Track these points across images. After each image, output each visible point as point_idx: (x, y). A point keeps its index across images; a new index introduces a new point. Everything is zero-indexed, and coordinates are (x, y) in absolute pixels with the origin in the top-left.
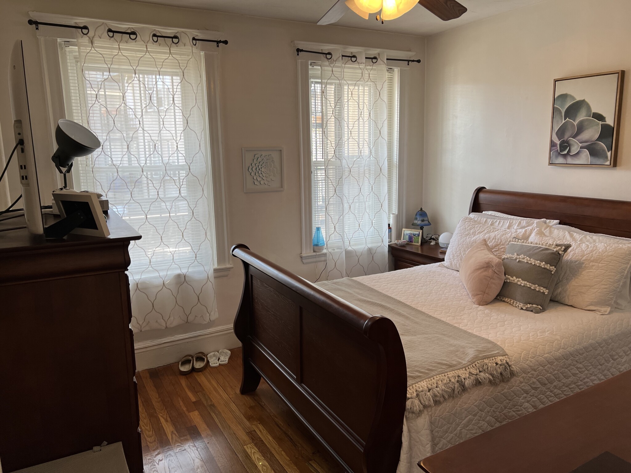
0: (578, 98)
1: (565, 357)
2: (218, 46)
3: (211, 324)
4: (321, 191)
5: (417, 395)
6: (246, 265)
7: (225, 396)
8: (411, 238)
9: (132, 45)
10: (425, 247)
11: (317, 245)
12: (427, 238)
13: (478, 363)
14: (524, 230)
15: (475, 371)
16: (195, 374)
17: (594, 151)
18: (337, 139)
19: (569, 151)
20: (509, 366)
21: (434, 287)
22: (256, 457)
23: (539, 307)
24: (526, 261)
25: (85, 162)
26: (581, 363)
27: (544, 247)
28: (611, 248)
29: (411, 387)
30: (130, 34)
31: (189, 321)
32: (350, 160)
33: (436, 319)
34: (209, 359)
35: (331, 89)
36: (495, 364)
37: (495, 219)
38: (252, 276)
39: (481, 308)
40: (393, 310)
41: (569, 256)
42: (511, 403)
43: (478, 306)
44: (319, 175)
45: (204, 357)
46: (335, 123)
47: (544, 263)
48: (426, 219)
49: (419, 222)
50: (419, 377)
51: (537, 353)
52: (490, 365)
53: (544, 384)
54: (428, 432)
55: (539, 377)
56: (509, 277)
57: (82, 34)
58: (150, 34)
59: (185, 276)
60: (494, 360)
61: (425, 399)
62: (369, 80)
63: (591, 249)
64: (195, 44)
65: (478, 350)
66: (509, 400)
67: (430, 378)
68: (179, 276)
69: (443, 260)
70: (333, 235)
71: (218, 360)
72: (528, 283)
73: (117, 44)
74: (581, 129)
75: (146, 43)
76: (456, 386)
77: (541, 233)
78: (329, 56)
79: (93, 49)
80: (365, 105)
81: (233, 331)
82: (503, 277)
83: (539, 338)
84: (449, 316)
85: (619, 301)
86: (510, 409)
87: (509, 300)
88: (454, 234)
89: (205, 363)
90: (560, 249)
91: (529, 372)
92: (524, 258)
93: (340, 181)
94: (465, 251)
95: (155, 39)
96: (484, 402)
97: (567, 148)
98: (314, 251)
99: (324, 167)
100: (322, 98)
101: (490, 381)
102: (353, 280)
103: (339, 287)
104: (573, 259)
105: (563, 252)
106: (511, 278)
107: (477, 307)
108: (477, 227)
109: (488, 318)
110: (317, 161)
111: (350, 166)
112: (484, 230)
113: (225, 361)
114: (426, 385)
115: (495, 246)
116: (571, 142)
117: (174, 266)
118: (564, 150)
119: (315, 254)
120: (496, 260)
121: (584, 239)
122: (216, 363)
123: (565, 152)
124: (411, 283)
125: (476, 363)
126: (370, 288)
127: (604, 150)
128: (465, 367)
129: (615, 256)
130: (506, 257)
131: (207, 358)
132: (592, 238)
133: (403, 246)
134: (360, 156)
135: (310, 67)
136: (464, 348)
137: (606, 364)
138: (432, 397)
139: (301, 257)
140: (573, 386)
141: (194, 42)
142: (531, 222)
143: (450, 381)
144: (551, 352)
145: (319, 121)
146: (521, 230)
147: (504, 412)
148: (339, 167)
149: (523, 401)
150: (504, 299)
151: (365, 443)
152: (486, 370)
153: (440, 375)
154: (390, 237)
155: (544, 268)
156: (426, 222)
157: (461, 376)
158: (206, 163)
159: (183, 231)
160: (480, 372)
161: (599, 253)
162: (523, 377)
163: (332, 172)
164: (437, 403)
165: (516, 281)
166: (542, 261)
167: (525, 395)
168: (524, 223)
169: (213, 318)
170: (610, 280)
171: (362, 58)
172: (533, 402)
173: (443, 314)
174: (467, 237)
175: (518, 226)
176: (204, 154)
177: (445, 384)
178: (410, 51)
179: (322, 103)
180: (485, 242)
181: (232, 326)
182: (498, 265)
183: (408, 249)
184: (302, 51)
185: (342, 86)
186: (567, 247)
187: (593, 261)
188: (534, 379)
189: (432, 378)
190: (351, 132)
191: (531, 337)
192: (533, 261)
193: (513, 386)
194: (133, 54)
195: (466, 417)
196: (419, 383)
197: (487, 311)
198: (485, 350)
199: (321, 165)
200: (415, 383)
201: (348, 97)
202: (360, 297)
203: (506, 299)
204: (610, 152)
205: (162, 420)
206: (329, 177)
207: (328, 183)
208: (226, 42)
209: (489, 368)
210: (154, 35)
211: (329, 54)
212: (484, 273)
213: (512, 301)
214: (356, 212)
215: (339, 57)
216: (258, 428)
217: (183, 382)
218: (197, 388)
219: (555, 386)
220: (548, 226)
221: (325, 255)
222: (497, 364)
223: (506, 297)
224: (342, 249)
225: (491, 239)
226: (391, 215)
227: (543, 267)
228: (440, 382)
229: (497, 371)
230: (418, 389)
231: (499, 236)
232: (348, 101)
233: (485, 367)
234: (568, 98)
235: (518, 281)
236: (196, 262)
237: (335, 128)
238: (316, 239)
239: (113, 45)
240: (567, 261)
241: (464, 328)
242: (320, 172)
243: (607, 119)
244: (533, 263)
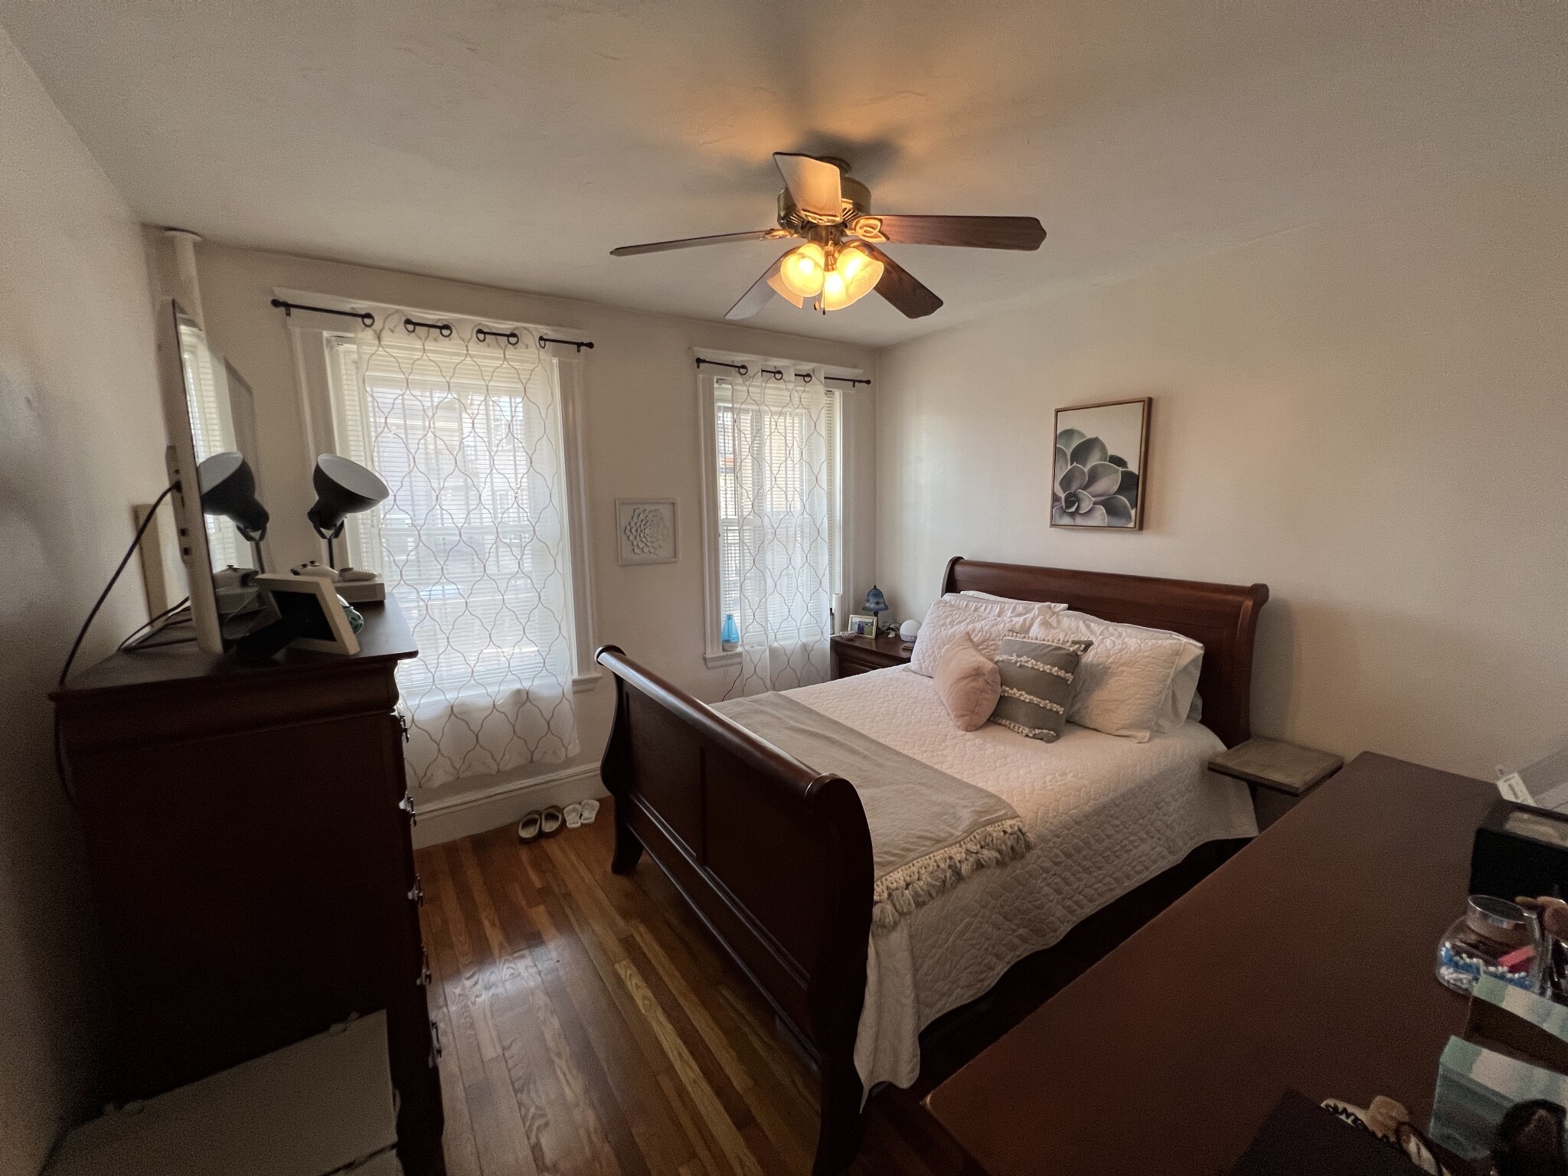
0: (1090, 435)
1: (1097, 812)
2: (579, 351)
3: (569, 763)
4: (733, 558)
5: (890, 895)
6: (620, 681)
7: (588, 878)
8: (861, 629)
9: (444, 345)
10: (881, 641)
11: (728, 641)
12: (884, 628)
13: (978, 834)
14: (1021, 619)
15: (975, 847)
16: (543, 842)
17: (1112, 508)
18: (756, 488)
19: (1078, 508)
20: (1023, 834)
21: (899, 704)
22: (633, 984)
23: (1052, 732)
24: (1030, 666)
25: (369, 521)
26: (1117, 818)
27: (1055, 644)
28: (1147, 646)
29: (879, 883)
30: (441, 328)
31: (535, 759)
32: (775, 517)
33: (908, 757)
34: (565, 815)
35: (746, 420)
36: (1002, 834)
37: (979, 602)
38: (627, 695)
39: (969, 735)
40: (844, 744)
41: (1089, 658)
42: (1026, 890)
43: (964, 732)
44: (730, 538)
45: (557, 814)
46: (753, 465)
47: (1056, 668)
48: (881, 601)
49: (872, 606)
50: (891, 863)
51: (1059, 809)
52: (995, 834)
53: (1069, 856)
54: (907, 954)
55: (1063, 846)
56: (1007, 689)
57: (364, 326)
58: (474, 328)
59: (527, 693)
60: (1001, 826)
61: (902, 903)
62: (801, 406)
63: (1120, 647)
64: (543, 346)
65: (975, 811)
66: (1023, 885)
67: (907, 863)
68: (518, 692)
69: (908, 660)
70: (751, 626)
71: (580, 818)
72: (1035, 699)
73: (420, 343)
74: (1093, 477)
75: (467, 343)
76: (948, 875)
77: (1046, 624)
78: (743, 371)
79: (381, 349)
80: (795, 441)
81: (599, 772)
82: (999, 690)
83: (1059, 786)
84: (926, 751)
85: (1161, 722)
86: (1024, 898)
87: (1007, 723)
88: (924, 625)
89: (559, 823)
90: (1079, 648)
91: (1050, 840)
92: (1027, 662)
93: (760, 547)
94: (939, 648)
95: (481, 336)
96: (988, 893)
97: (1075, 503)
98: (724, 650)
99: (737, 528)
100: (734, 429)
101: (997, 862)
102: (780, 695)
103: (762, 708)
104: (1095, 662)
105: (1082, 653)
106: (1010, 691)
107: (964, 735)
108: (955, 614)
109: (982, 752)
110: (727, 518)
111: (775, 526)
112: (966, 619)
113: (591, 818)
114: (902, 878)
115: (983, 642)
116: (1081, 496)
117: (510, 677)
118: (1072, 506)
119: (725, 654)
120: (990, 665)
121: (1105, 632)
122: (577, 823)
123: (1073, 509)
124: (866, 697)
125: (975, 834)
126: (807, 708)
127: (1125, 507)
128: (959, 842)
129: (1153, 658)
130: (1001, 659)
131: (563, 815)
132: (1116, 629)
133: (851, 640)
134: (789, 513)
135: (716, 385)
136: (953, 807)
137: (1149, 816)
138: (913, 897)
139: (705, 659)
140: (1109, 853)
141: (542, 342)
142: (1031, 607)
143: (938, 866)
144: (1078, 806)
145: (730, 465)
146: (1017, 619)
147: (1015, 905)
148: (759, 527)
149: (1042, 884)
150: (1000, 721)
151: (809, 976)
152: (991, 845)
153: (923, 859)
154: (833, 627)
155: (1057, 676)
156: (882, 606)
157: (954, 857)
158: (561, 523)
159: (524, 624)
160: (982, 847)
161: (1131, 653)
162: (1041, 849)
163: (748, 534)
164: (920, 905)
165: (1017, 695)
166: (1053, 665)
167: (1044, 875)
168: (1021, 609)
169: (571, 755)
170: (1149, 692)
171: (789, 375)
172: (1056, 884)
173: (916, 748)
174: (943, 629)
175: (1012, 612)
176: (558, 510)
177: (932, 873)
178: (855, 367)
179: (734, 437)
180: (968, 637)
181: (598, 764)
182: (992, 672)
183: (857, 644)
184: (704, 361)
185: (762, 414)
186: (1088, 645)
187: (1123, 665)
188: (1055, 850)
189: (911, 865)
190: (775, 478)
191: (1048, 784)
192: (1040, 666)
193: (1029, 864)
194: (447, 358)
195: (962, 920)
196: (891, 874)
197: (978, 741)
198: (986, 809)
199: (733, 524)
200: (885, 875)
201: (771, 428)
202: (793, 723)
203: (1004, 722)
204: (1134, 510)
205: (486, 923)
206: (745, 541)
207: (743, 550)
208: (590, 345)
209: (995, 841)
210: (480, 331)
211: (743, 367)
212: (973, 684)
213: (1012, 725)
214: (784, 591)
215: (758, 372)
216: (638, 931)
217: (524, 855)
218: (545, 864)
219: (1084, 856)
220: (1054, 613)
221: (740, 655)
222: (1005, 832)
223: (1003, 718)
224: (764, 645)
225: (976, 632)
226: (834, 596)
227: (1055, 674)
228: (923, 871)
229: (1006, 845)
230: (890, 885)
231: (987, 627)
232: (771, 434)
233: (989, 839)
234: (1076, 436)
235: (1021, 695)
236: (544, 671)
237: (753, 472)
238: (726, 631)
239: (412, 344)
240: (1086, 665)
241: (949, 771)
242: (732, 535)
243: (1129, 465)
244: (1041, 669)
